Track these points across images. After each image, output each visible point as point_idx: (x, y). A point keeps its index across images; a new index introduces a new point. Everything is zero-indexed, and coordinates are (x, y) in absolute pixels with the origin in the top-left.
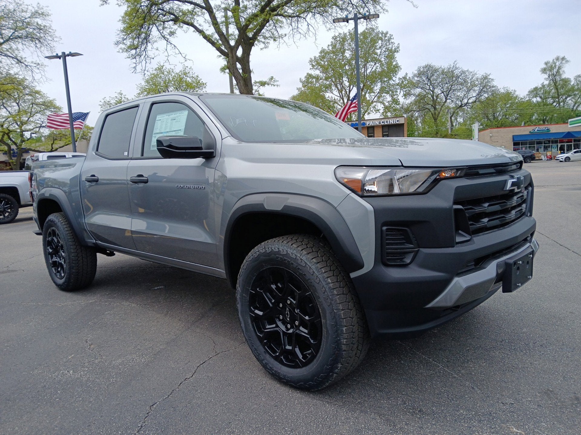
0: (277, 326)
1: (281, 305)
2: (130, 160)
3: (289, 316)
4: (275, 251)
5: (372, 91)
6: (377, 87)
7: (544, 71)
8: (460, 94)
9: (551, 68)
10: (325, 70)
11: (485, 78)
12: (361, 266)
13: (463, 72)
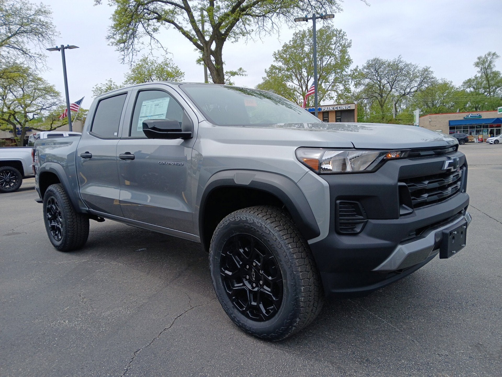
0: (244, 285)
1: (248, 267)
2: (119, 140)
3: (254, 276)
4: (244, 220)
5: (327, 81)
6: (332, 78)
7: (477, 64)
8: (404, 84)
9: (484, 62)
10: (286, 62)
11: (426, 70)
12: (317, 234)
13: (407, 65)
